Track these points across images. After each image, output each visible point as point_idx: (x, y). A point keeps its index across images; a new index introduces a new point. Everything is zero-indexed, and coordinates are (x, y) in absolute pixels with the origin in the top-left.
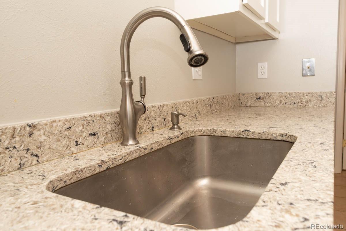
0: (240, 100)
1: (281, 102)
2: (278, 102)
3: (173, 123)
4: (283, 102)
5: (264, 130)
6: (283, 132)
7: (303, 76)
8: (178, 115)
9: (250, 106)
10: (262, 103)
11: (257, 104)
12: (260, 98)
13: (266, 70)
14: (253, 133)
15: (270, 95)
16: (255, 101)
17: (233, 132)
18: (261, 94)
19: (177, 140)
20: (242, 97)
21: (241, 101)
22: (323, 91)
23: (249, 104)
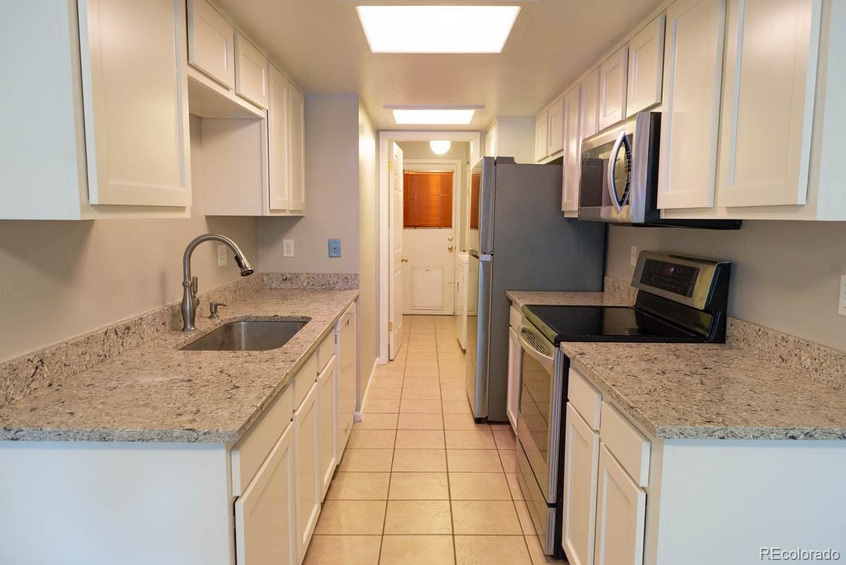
0: (263, 281)
1: (308, 283)
2: (305, 284)
3: (212, 313)
4: (311, 284)
5: (290, 314)
6: (303, 315)
7: (330, 257)
8: (216, 306)
9: (276, 289)
10: (289, 285)
11: (283, 286)
12: (286, 279)
13: (292, 248)
14: (281, 317)
15: (297, 276)
16: (281, 282)
17: (265, 317)
18: (288, 275)
19: (219, 326)
20: (265, 278)
21: (264, 283)
22: (349, 273)
23: (274, 285)
